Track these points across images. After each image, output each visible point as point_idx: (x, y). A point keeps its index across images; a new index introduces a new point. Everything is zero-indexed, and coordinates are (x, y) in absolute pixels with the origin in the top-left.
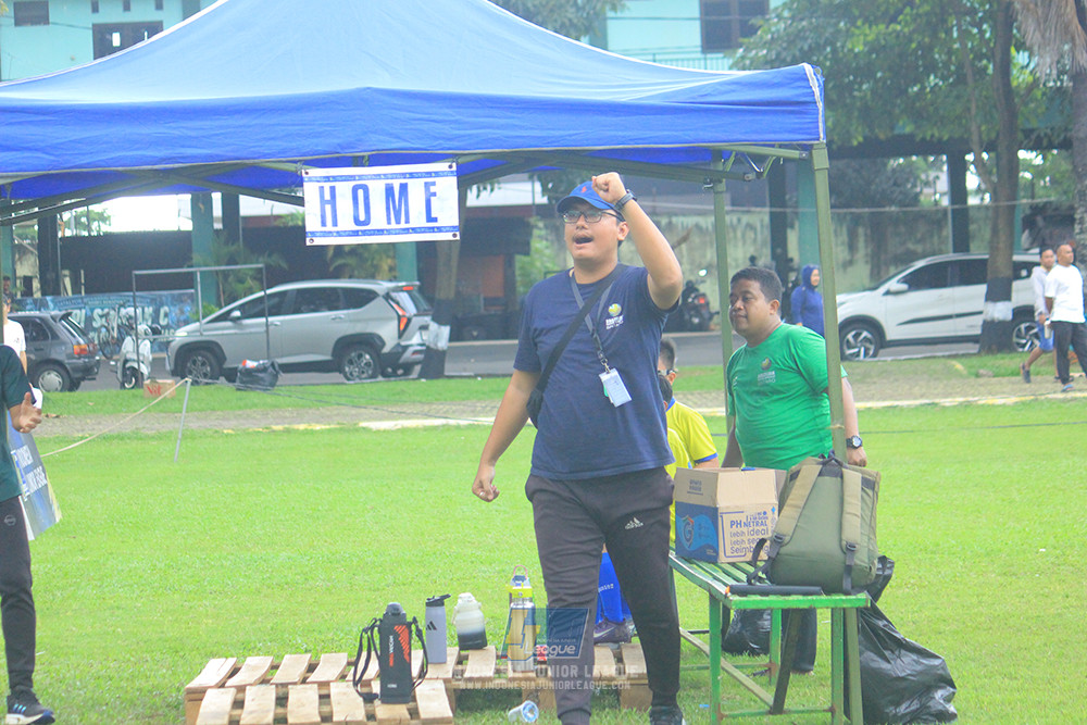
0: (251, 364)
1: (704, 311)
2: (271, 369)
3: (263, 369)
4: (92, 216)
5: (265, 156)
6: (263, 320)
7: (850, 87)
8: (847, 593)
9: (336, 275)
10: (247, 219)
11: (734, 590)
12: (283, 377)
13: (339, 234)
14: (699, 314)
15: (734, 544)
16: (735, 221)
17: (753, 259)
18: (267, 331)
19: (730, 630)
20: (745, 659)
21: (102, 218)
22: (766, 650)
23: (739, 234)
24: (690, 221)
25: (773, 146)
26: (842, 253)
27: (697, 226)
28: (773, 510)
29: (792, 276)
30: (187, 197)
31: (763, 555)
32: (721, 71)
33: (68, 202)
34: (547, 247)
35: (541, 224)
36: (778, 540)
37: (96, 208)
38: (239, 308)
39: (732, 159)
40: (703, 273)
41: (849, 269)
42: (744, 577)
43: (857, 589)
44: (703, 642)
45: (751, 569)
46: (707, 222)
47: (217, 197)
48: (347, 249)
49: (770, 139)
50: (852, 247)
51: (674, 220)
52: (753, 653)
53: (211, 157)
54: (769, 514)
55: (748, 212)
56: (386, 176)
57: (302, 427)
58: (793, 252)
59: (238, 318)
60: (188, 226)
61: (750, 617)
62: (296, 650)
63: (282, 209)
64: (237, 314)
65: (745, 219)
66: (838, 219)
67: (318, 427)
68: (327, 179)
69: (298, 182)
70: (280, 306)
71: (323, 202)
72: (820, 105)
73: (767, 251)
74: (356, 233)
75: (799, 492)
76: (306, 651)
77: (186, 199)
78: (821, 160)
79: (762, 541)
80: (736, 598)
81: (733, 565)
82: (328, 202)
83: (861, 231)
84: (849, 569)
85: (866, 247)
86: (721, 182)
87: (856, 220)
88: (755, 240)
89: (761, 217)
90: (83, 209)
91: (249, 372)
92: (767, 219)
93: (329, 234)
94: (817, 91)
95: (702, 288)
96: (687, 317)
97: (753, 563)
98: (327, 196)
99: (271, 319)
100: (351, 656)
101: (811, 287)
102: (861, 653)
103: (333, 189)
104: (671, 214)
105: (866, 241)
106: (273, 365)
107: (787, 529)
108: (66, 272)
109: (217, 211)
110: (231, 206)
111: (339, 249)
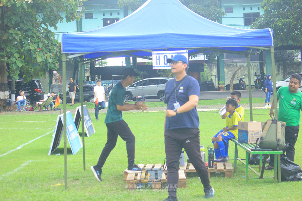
0: (139, 97)
1: (244, 85)
2: (144, 98)
3: (142, 98)
4: (103, 62)
5: (144, 48)
6: (142, 86)
7: (278, 34)
8: (278, 151)
9: (159, 76)
10: (138, 63)
11: (252, 150)
12: (147, 100)
13: (160, 67)
14: (243, 86)
15: (252, 139)
16: (251, 64)
17: (255, 73)
18: (143, 89)
19: (250, 159)
20: (254, 166)
21: (105, 63)
22: (258, 164)
23: (252, 67)
24: (241, 64)
25: (261, 47)
26: (276, 72)
27: (243, 65)
28: (261, 131)
29: (265, 77)
30: (124, 58)
31: (258, 142)
32: (248, 30)
33: (97, 59)
34: (208, 70)
35: (206, 65)
36: (262, 138)
37: (103, 61)
38: (136, 84)
39: (252, 50)
40: (244, 76)
41: (278, 76)
42: (254, 147)
43: (280, 150)
44: (244, 162)
45: (256, 145)
46: (245, 64)
47: (131, 58)
48: (161, 70)
49: (261, 45)
50: (278, 71)
51: (237, 64)
52: (256, 164)
53: (131, 49)
54: (260, 132)
55: (255, 62)
56: (171, 53)
57: (151, 111)
58: (265, 72)
59: (136, 86)
60: (124, 65)
61: (255, 156)
62: (150, 163)
63: (146, 61)
64: (135, 85)
65: (254, 64)
66: (276, 64)
67: (154, 111)
68: (158, 54)
69: (151, 54)
70: (146, 83)
71: (157, 59)
72: (272, 38)
73: (259, 71)
74: (164, 66)
75: (267, 127)
76: (152, 163)
77: (124, 59)
78: (272, 50)
79: (258, 139)
80: (252, 152)
81: (251, 144)
82: (158, 59)
83: (281, 67)
84: (278, 145)
85: (282, 71)
86: (249, 55)
87: (280, 64)
88: (256, 69)
89: (257, 64)
90: (101, 61)
91: (139, 99)
92: (259, 64)
93: (158, 67)
94: (272, 34)
95: (244, 80)
96: (240, 87)
97: (256, 144)
98: (158, 58)
99: (143, 86)
100: (162, 164)
101: (269, 80)
102: (281, 165)
103: (159, 56)
104: (236, 63)
105: (282, 69)
106: (144, 97)
107: (264, 136)
108: (97, 75)
109: (131, 61)
110: (135, 60)
111: (160, 70)
